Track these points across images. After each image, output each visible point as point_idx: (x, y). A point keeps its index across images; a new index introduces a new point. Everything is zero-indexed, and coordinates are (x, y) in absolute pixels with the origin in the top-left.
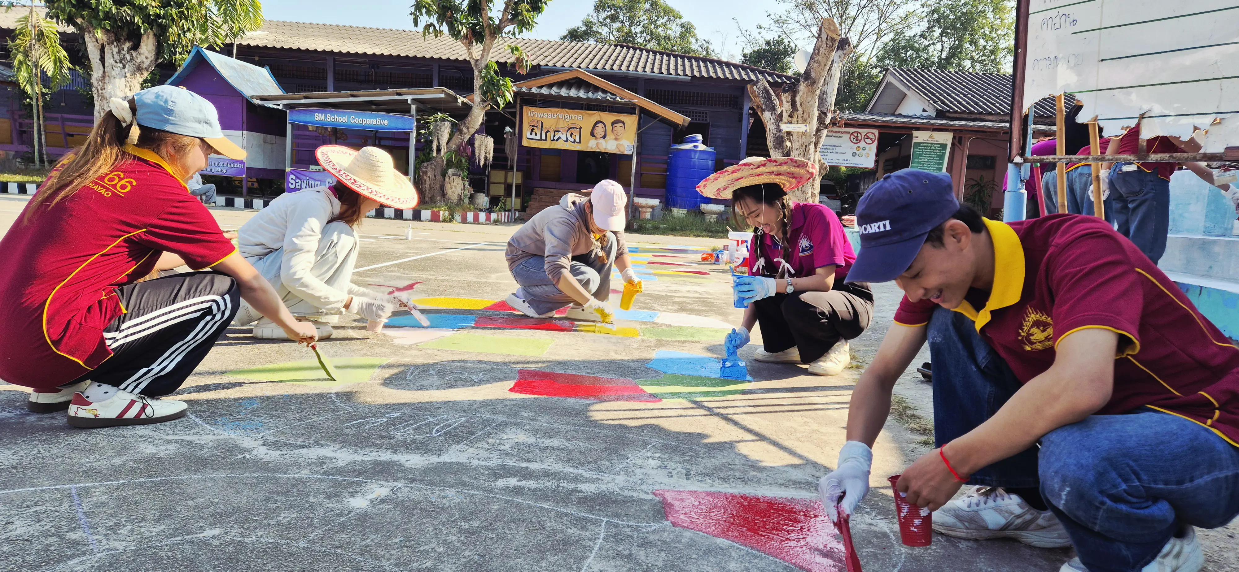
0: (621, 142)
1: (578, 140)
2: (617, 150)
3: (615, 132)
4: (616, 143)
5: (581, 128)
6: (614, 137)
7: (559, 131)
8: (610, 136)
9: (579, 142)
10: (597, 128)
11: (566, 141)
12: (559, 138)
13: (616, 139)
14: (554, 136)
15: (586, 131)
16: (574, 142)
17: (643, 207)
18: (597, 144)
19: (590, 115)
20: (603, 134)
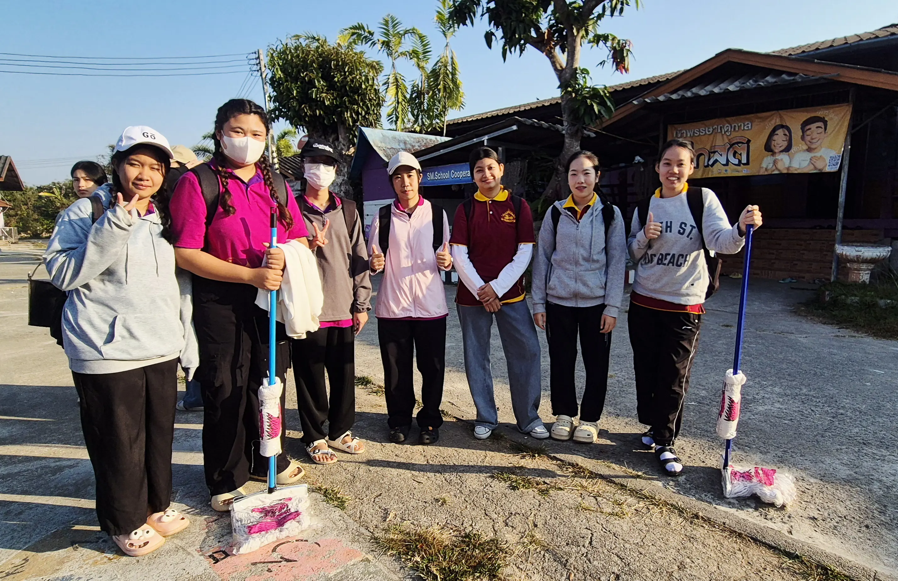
0: (818, 154)
1: (744, 161)
2: (812, 167)
3: (808, 138)
4: (808, 155)
5: (749, 141)
6: (805, 147)
7: (714, 152)
8: (799, 146)
9: (748, 163)
10: (775, 137)
11: (727, 164)
12: (716, 161)
13: (809, 150)
14: (709, 160)
15: (758, 144)
16: (739, 165)
17: (852, 261)
18: (775, 162)
19: (764, 119)
20: (785, 144)
